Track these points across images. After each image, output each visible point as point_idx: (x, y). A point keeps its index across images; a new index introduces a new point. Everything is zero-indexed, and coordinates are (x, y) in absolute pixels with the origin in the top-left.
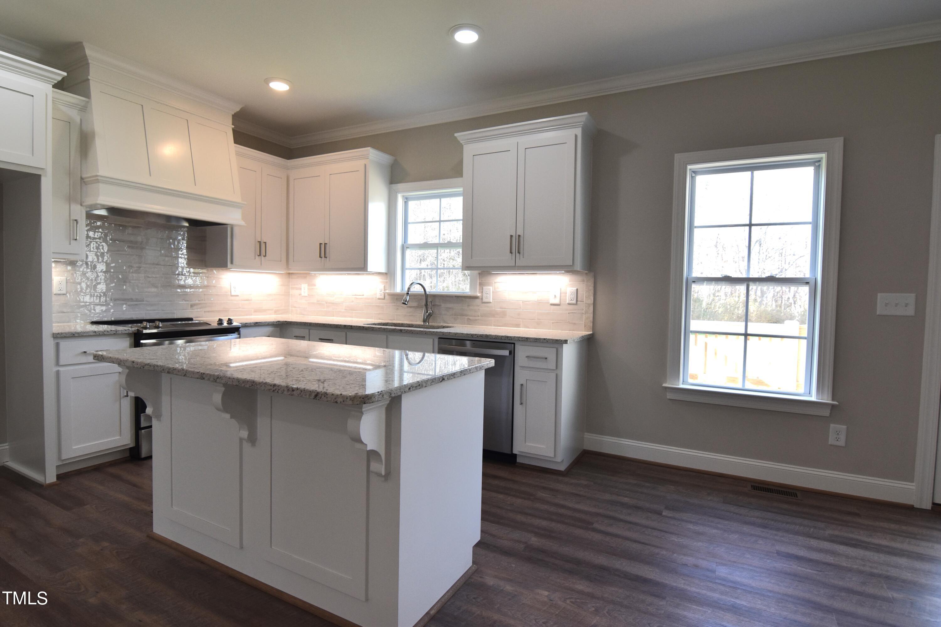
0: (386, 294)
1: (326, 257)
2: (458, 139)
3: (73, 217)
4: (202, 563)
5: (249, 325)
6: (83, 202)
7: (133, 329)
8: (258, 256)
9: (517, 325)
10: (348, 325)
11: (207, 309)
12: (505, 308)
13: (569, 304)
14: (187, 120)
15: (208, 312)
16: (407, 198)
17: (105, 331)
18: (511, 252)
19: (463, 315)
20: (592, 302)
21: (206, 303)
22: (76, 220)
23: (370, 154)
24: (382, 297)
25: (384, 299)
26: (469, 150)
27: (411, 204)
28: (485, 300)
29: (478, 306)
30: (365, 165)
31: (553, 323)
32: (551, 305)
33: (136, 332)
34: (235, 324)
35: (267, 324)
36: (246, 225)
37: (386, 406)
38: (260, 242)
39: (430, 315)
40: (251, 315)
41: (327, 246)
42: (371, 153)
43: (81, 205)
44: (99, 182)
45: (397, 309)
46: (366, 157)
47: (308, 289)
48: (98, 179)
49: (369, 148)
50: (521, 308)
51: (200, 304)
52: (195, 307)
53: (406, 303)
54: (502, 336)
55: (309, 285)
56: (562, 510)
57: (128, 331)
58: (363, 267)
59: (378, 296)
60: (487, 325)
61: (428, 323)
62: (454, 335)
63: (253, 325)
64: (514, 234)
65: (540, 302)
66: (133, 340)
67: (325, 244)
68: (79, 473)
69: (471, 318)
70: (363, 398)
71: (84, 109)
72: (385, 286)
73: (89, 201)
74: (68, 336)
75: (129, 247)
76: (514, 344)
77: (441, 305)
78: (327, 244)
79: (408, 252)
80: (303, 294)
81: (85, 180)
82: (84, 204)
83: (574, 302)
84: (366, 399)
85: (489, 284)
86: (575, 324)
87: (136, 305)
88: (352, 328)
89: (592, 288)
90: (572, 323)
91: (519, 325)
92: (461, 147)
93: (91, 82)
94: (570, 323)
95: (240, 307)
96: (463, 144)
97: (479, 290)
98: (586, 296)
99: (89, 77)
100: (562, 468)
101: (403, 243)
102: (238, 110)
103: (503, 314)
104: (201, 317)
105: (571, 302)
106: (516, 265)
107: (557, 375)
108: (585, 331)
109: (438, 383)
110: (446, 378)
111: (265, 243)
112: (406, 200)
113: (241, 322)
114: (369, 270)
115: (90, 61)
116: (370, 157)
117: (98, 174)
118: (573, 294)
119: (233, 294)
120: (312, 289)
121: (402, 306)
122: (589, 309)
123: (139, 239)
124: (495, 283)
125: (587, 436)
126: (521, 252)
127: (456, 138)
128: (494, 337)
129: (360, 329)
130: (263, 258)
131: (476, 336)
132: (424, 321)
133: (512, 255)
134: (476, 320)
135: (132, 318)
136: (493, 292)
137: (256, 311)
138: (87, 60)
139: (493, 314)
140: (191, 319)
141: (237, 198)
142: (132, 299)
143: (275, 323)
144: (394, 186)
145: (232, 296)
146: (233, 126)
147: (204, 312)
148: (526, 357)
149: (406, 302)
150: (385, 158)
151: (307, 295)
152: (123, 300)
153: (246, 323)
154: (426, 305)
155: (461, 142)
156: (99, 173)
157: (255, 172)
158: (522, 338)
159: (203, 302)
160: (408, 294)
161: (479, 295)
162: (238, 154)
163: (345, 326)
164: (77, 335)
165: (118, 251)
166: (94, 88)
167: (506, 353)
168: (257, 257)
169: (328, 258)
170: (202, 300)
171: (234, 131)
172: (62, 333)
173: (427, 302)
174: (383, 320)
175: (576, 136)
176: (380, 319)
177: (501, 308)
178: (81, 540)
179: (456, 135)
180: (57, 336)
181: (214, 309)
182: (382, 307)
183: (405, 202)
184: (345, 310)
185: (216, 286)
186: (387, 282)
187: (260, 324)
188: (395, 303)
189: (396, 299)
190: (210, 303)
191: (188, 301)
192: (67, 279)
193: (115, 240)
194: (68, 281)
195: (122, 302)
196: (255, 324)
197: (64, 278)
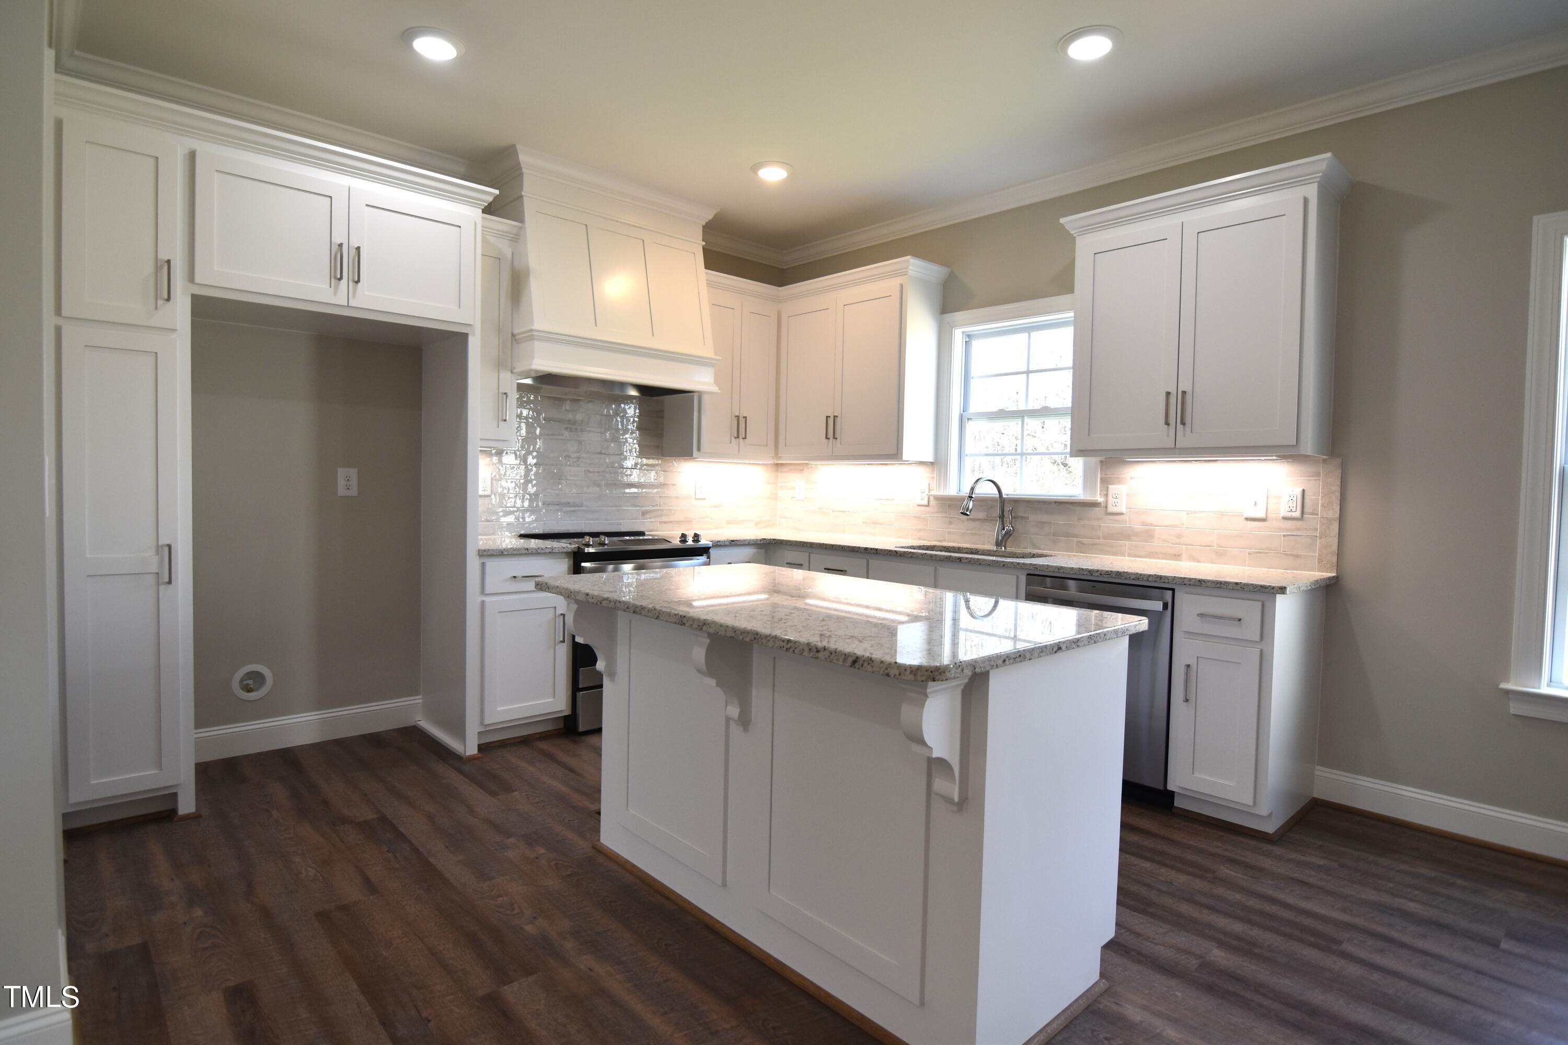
0: (931, 498)
1: (836, 439)
2: (1067, 227)
3: (502, 390)
4: (667, 898)
5: (723, 544)
6: (514, 368)
7: (573, 546)
8: (735, 438)
9: (1175, 555)
10: (871, 549)
11: (664, 519)
12: (1151, 525)
13: (1285, 518)
14: (643, 240)
15: (665, 522)
16: (969, 336)
17: (539, 548)
18: (1167, 423)
19: (1068, 535)
20: (1337, 515)
21: (662, 510)
22: (505, 394)
23: (910, 267)
24: (925, 502)
25: (928, 505)
26: (1085, 246)
27: (976, 344)
28: (1111, 509)
29: (1098, 519)
30: (902, 286)
31: (1250, 554)
32: (1247, 519)
33: (576, 550)
34: (704, 542)
35: (747, 543)
36: (719, 391)
37: (962, 687)
38: (738, 417)
39: (1008, 534)
41: (838, 421)
42: (912, 265)
43: (512, 372)
44: (533, 339)
45: (950, 523)
46: (903, 273)
47: (805, 489)
48: (533, 335)
49: (909, 257)
50: (1183, 524)
51: (654, 511)
52: (647, 516)
53: (968, 513)
54: (1149, 576)
55: (806, 483)
56: (1273, 908)
57: (567, 549)
58: (896, 453)
59: (919, 501)
60: (1115, 554)
61: (1005, 548)
62: (1056, 570)
63: (727, 543)
64: (1173, 390)
65: (1223, 515)
66: (571, 562)
67: (835, 417)
68: (503, 744)
69: (1085, 541)
70: (932, 672)
71: (516, 238)
72: (929, 482)
73: (521, 367)
74: (495, 554)
75: (566, 429)
76: (1173, 590)
77: (1028, 518)
78: (837, 416)
79: (970, 427)
80: (797, 497)
81: (517, 337)
82: (515, 371)
83: (1297, 514)
84: (937, 673)
85: (1118, 481)
86: (1297, 556)
87: (573, 511)
88: (877, 553)
89: (1336, 488)
90: (1292, 555)
91: (1178, 555)
92: (1073, 240)
93: (526, 200)
94: (1286, 555)
95: (708, 517)
96: (1075, 236)
97: (1100, 491)
98: (1323, 505)
99: (523, 193)
100: (1270, 828)
101: (962, 411)
102: (711, 217)
103: (1148, 535)
104: (656, 531)
105: (1289, 514)
106: (1177, 446)
107: (1261, 651)
108: (1319, 571)
109: (1051, 654)
110: (1064, 647)
111: (746, 418)
112: (969, 339)
113: (713, 539)
114: (904, 458)
115: (524, 170)
116: (910, 271)
117: (533, 328)
118: (1294, 499)
119: (698, 496)
120: (812, 488)
121: (958, 519)
122: (1328, 528)
123: (579, 417)
124: (1131, 478)
125: (1321, 772)
126: (1188, 421)
127: (1062, 225)
128: (1133, 577)
129: (891, 555)
130: (741, 440)
131: (1097, 574)
132: (998, 544)
133: (1168, 429)
134: (1094, 544)
135: (568, 530)
136: (1128, 495)
138: (520, 169)
139: (1127, 535)
140: (642, 534)
141: (707, 351)
142: (568, 503)
143: (759, 542)
144: (949, 317)
145: (696, 499)
146: (704, 243)
147: (660, 522)
148: (1198, 615)
149: (967, 511)
150: (932, 271)
151: (804, 499)
152: (558, 505)
153: (718, 542)
154: (1002, 517)
155: (1072, 232)
156: (533, 326)
157: (734, 310)
158: (1190, 579)
159: (658, 508)
160: (972, 497)
161: (1100, 499)
162: (710, 284)
163: (866, 549)
164: (506, 553)
165: (553, 435)
166: (529, 206)
167: (1157, 606)
168: (733, 439)
169: (839, 440)
170: (657, 505)
171: (705, 250)
172: (489, 550)
173: (1003, 512)
174: (925, 540)
175: (1306, 201)
176: (920, 539)
177: (1143, 524)
178: (512, 840)
179: (1062, 220)
180: (484, 554)
181: (673, 519)
182: (925, 519)
183: (966, 342)
184: (863, 522)
185: (675, 485)
186: (933, 478)
187: (737, 542)
188: (946, 512)
189: (949, 506)
190: (667, 510)
191: (639, 506)
192: (492, 476)
193: (551, 420)
194: (494, 478)
195: (556, 507)
196: (730, 543)
197: (490, 473)
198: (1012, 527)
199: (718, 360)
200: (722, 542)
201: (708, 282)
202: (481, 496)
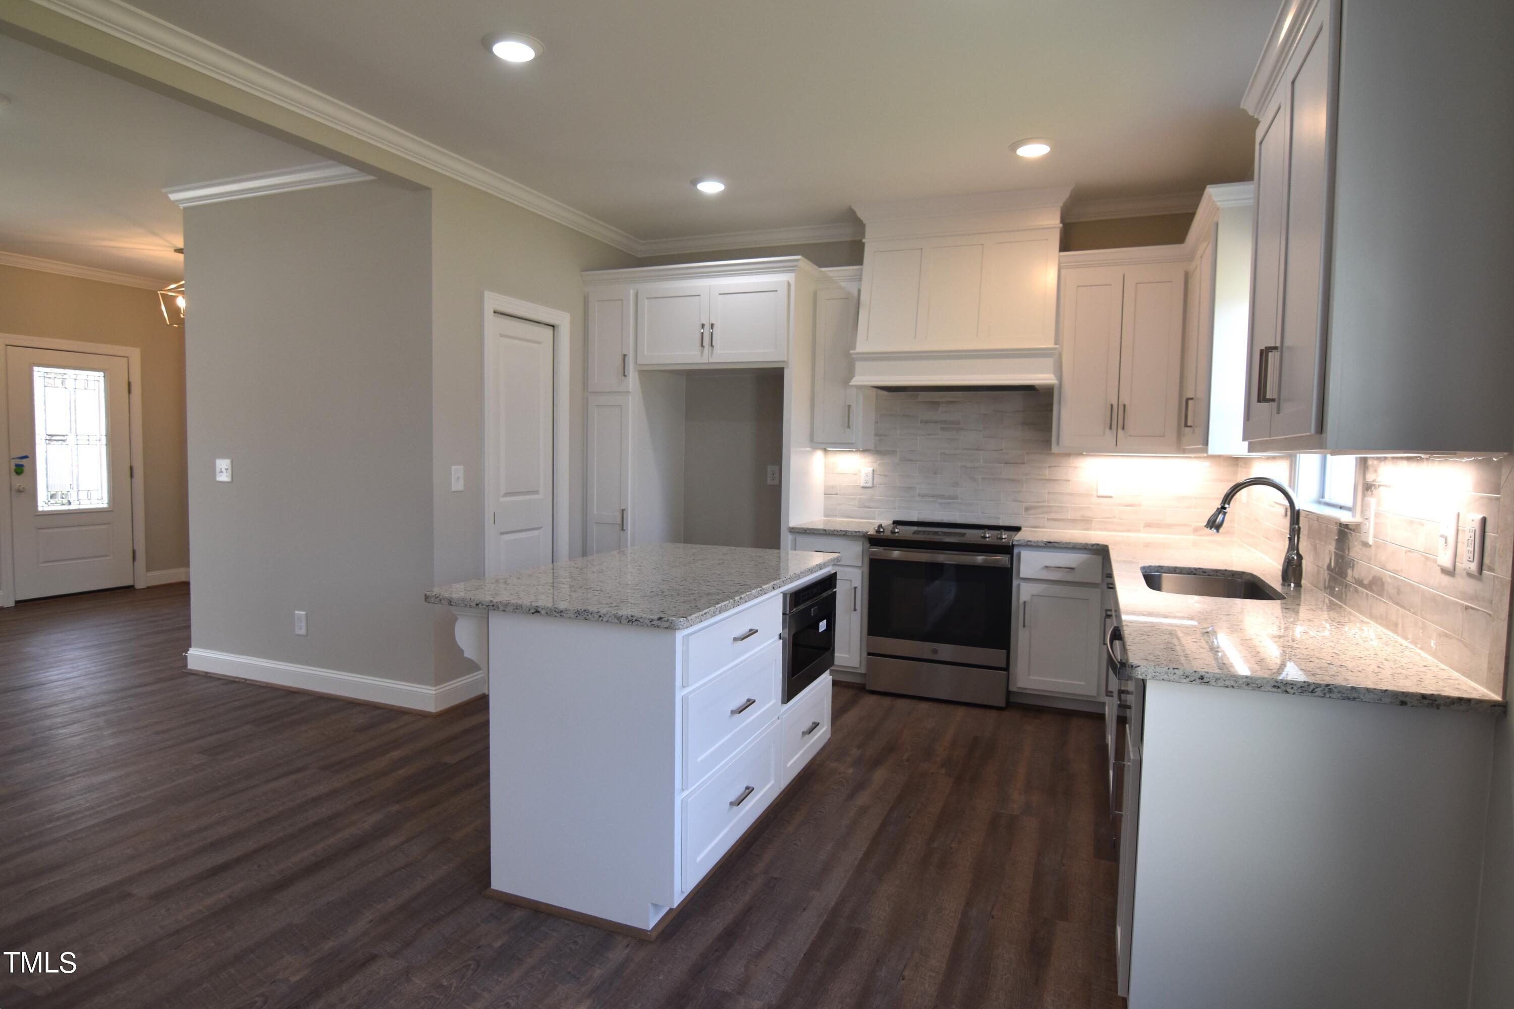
1: (1191, 427)
3: (848, 403)
5: (1035, 545)
8: (1109, 428)
14: (983, 245)
15: (1054, 520)
21: (1050, 507)
22: (850, 405)
33: (869, 535)
38: (1112, 406)
40: (1139, 531)
41: (1193, 405)
42: (1217, 196)
44: (855, 361)
46: (1216, 207)
48: (853, 358)
52: (1032, 512)
66: (866, 544)
67: (1191, 399)
71: (860, 278)
74: (801, 532)
75: (942, 429)
87: (949, 503)
93: (866, 246)
95: (1115, 517)
99: (865, 240)
111: (1125, 405)
115: (865, 222)
117: (853, 352)
119: (1101, 493)
123: (958, 417)
130: (1120, 431)
135: (943, 520)
137: (1148, 525)
141: (1044, 342)
142: (943, 496)
145: (1099, 497)
146: (1062, 225)
147: (1048, 519)
152: (932, 497)
153: (1028, 541)
156: (858, 351)
157: (1109, 286)
159: (1046, 504)
162: (1073, 266)
164: (808, 532)
165: (929, 435)
166: (868, 251)
168: (1108, 431)
170: (1045, 501)
171: (1062, 232)
181: (1065, 516)
185: (1070, 481)
187: (1056, 544)
190: (1057, 507)
191: (1021, 502)
192: (873, 471)
193: (927, 422)
194: (875, 473)
195: (931, 499)
196: (1046, 544)
197: (872, 469)
199: (1061, 349)
200: (1035, 542)
201: (1060, 266)
202: (863, 487)
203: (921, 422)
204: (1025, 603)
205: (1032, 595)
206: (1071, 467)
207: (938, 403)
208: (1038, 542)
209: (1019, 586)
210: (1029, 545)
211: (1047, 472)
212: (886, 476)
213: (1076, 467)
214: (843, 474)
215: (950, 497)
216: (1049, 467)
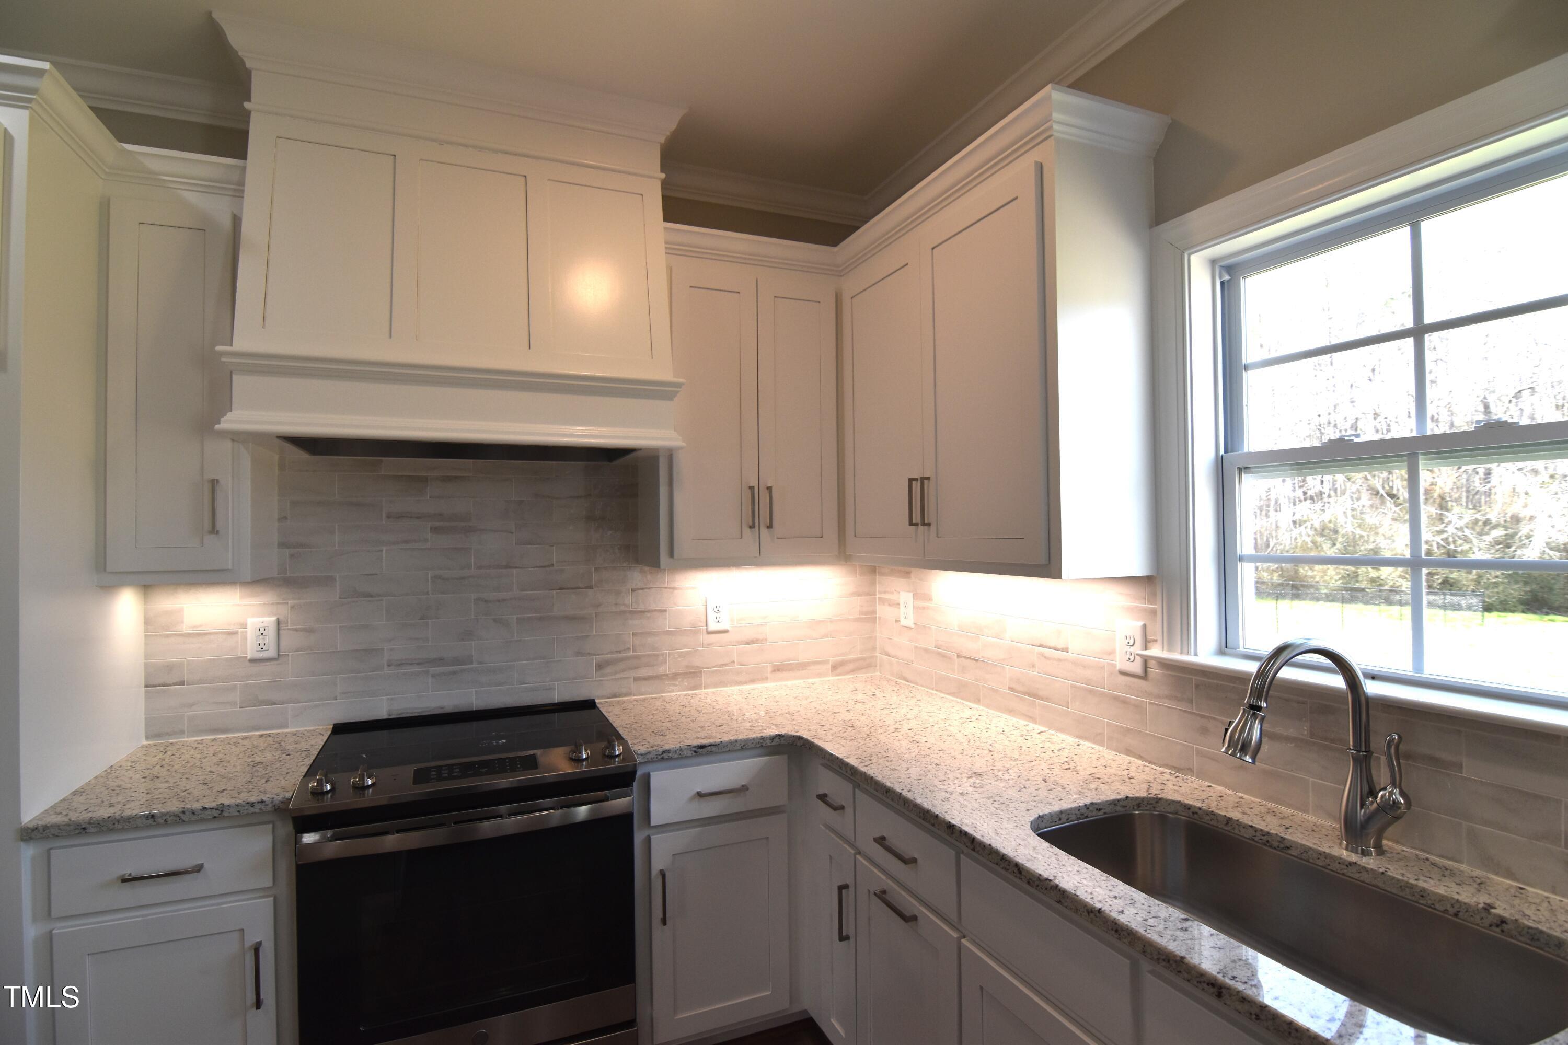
0: (1152, 663)
1: (929, 525)
3: (208, 475)
5: (676, 756)
8: (749, 527)
11: (644, 672)
14: (524, 177)
16: (1228, 269)
21: (638, 657)
22: (217, 481)
23: (1055, 116)
24: (1137, 667)
25: (1144, 678)
30: (1040, 168)
35: (739, 747)
38: (751, 489)
39: (1389, 814)
41: (930, 488)
42: (1061, 112)
46: (1039, 135)
47: (914, 607)
49: (1047, 91)
51: (627, 658)
55: (916, 596)
57: (260, 805)
59: (1121, 663)
63: (689, 753)
66: (284, 830)
67: (923, 480)
71: (234, 188)
72: (1145, 626)
75: (434, 530)
78: (928, 479)
79: (1246, 487)
80: (904, 622)
87: (454, 673)
93: (254, 117)
95: (733, 662)
99: (249, 105)
101: (1222, 452)
102: (673, 126)
104: (625, 695)
111: (769, 489)
112: (1229, 274)
114: (1066, 569)
115: (250, 64)
116: (1055, 127)
119: (713, 626)
120: (924, 608)
130: (764, 531)
137: (777, 669)
138: (243, 62)
140: (591, 703)
141: (662, 371)
142: (441, 659)
143: (768, 743)
144: (1171, 229)
145: (709, 633)
146: (663, 176)
147: (636, 679)
151: (912, 626)
152: (418, 664)
153: (664, 752)
157: (737, 295)
159: (631, 653)
160: (1259, 708)
165: (406, 542)
166: (263, 128)
168: (746, 530)
169: (933, 528)
170: (629, 649)
181: (661, 670)
182: (1138, 707)
183: (1222, 283)
184: (1011, 689)
185: (665, 611)
186: (1154, 612)
187: (714, 749)
188: (1191, 701)
189: (1197, 686)
190: (649, 656)
191: (589, 654)
192: (278, 622)
193: (400, 517)
194: (282, 627)
195: (417, 669)
196: (695, 752)
197: (274, 618)
198: (1402, 794)
199: (679, 385)
200: (676, 752)
201: (667, 246)
202: (252, 661)
203: (388, 517)
204: (663, 874)
205: (673, 855)
206: (666, 588)
207: (424, 480)
208: (681, 750)
209: (648, 840)
210: (666, 758)
211: (629, 600)
212: (310, 631)
213: (674, 588)
214: (199, 635)
215: (456, 661)
216: (633, 590)
